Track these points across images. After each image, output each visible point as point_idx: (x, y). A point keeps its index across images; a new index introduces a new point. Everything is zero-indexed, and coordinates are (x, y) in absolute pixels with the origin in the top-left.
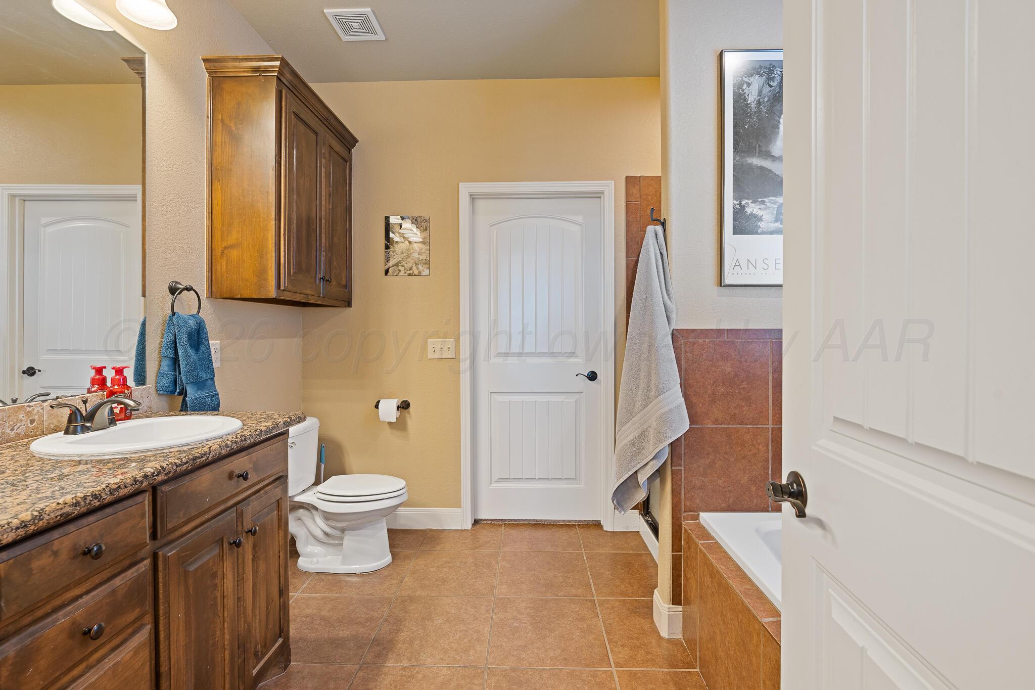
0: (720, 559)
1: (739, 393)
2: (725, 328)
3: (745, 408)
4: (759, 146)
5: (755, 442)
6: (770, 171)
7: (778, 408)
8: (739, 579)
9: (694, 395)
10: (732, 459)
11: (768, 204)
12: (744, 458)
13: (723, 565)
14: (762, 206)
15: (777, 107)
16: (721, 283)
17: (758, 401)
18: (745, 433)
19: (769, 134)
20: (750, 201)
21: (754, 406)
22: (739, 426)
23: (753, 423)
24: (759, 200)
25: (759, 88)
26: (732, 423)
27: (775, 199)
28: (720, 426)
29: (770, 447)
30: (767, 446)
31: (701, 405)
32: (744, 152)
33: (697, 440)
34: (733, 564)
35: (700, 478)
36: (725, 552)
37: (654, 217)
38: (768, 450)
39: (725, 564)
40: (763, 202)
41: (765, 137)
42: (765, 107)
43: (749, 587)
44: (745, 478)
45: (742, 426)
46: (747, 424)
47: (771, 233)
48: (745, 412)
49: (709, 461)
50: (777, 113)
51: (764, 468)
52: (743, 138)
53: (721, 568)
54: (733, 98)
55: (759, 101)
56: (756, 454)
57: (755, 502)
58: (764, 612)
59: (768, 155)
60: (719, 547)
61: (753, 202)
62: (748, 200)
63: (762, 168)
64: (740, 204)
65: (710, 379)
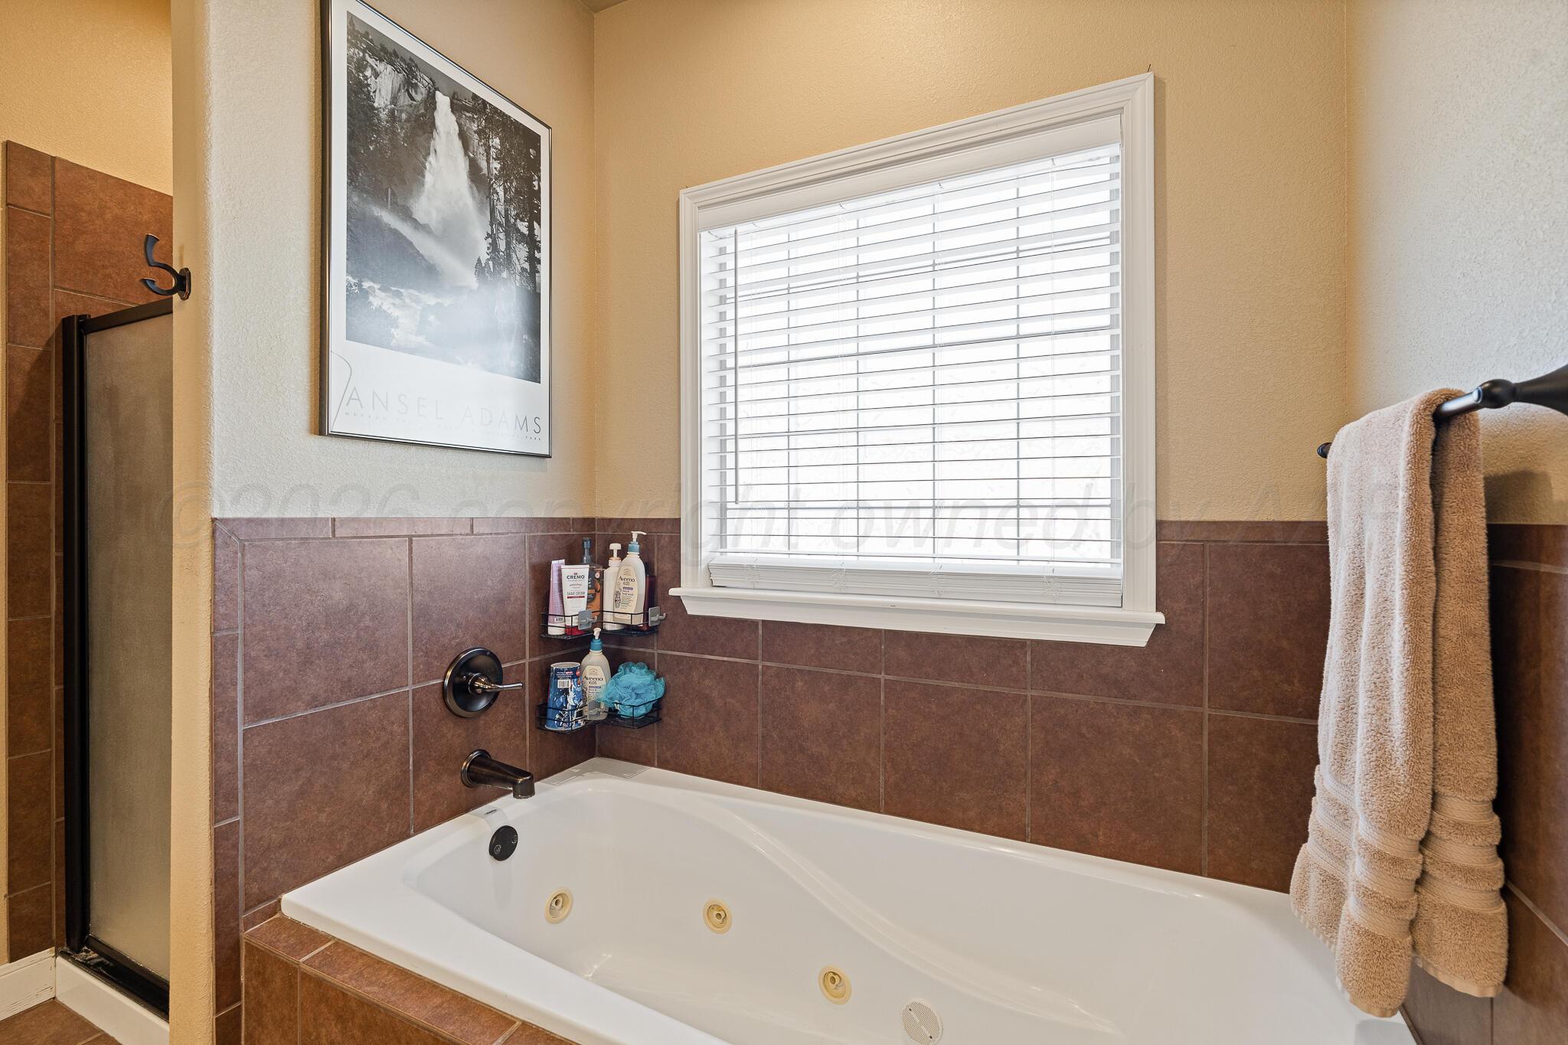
0: (361, 974)
1: (358, 637)
2: (329, 516)
3: (369, 664)
4: (393, 194)
5: (385, 722)
6: (411, 243)
7: (422, 653)
8: (414, 995)
9: (265, 656)
10: (345, 766)
11: (407, 300)
12: (367, 756)
13: (370, 984)
14: (397, 301)
15: (421, 139)
16: (320, 425)
17: (390, 648)
18: (369, 709)
19: (408, 180)
20: (377, 286)
21: (383, 657)
22: (358, 700)
23: (382, 689)
24: (393, 288)
25: (392, 88)
26: (344, 697)
27: (418, 294)
28: (322, 709)
29: (411, 724)
30: (406, 722)
31: (281, 675)
32: (367, 192)
33: (273, 749)
34: (390, 971)
35: (282, 825)
36: (364, 954)
37: (156, 258)
38: (408, 730)
39: (374, 978)
40: (398, 295)
41: (403, 181)
42: (402, 128)
43: (437, 1001)
44: (370, 792)
45: (364, 699)
46: (371, 693)
47: (412, 351)
48: (368, 672)
49: (300, 783)
50: (422, 150)
51: (402, 764)
52: (366, 167)
53: (370, 992)
54: (348, 82)
55: (392, 112)
56: (388, 743)
57: (387, 830)
58: (483, 1033)
59: (406, 215)
60: (346, 950)
61: (383, 289)
62: (374, 282)
63: (396, 233)
64: (359, 285)
65: (300, 619)
